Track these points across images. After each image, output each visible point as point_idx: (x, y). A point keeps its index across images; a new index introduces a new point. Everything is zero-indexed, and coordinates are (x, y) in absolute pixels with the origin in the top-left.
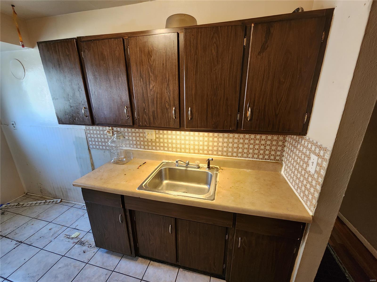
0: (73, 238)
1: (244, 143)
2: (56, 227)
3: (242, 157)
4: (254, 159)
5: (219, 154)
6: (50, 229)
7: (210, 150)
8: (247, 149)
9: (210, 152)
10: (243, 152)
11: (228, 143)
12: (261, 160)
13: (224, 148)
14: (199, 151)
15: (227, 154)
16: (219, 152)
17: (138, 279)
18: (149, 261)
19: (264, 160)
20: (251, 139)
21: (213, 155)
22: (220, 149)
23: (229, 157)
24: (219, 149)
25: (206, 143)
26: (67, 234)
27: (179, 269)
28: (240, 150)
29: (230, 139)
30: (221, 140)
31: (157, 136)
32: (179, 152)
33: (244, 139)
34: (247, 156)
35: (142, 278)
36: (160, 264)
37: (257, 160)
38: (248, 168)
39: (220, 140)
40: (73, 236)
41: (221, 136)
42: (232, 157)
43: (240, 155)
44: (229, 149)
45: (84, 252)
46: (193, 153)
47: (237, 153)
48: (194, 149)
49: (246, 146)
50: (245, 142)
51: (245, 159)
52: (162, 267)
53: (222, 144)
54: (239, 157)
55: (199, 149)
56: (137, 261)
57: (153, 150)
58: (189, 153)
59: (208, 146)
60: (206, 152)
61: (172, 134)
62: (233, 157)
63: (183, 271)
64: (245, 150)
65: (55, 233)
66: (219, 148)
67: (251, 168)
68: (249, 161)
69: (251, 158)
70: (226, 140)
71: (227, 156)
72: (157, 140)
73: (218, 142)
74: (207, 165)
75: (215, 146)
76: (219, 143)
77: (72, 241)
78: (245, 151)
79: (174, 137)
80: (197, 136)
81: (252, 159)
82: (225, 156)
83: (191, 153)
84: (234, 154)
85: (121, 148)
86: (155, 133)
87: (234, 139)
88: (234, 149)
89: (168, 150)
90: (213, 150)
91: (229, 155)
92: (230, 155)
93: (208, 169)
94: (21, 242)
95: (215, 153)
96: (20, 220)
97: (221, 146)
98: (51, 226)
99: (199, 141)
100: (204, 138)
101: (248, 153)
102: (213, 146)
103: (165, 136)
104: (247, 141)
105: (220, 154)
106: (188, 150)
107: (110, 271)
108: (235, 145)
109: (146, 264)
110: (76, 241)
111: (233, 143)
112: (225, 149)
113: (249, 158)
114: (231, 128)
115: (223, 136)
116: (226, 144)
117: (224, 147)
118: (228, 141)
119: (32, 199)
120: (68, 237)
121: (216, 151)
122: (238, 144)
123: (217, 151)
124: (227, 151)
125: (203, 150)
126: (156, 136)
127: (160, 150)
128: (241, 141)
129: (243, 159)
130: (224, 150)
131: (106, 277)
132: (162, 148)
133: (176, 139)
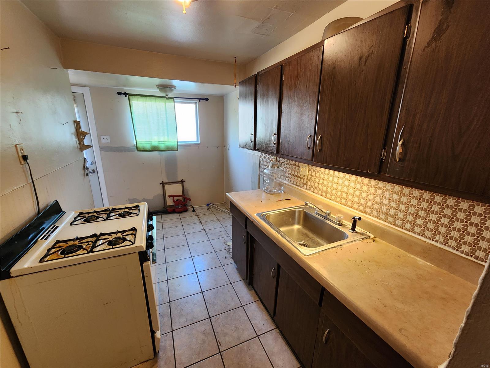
0: (227, 245)
1: (429, 211)
2: (224, 232)
3: (422, 236)
4: (446, 248)
5: (381, 216)
6: (220, 231)
7: (368, 207)
8: (434, 222)
9: (368, 210)
10: (426, 227)
11: (398, 202)
12: (463, 255)
13: (391, 210)
14: (352, 204)
15: (393, 221)
16: (381, 214)
17: (241, 303)
18: (258, 299)
19: (472, 259)
20: (447, 206)
21: (371, 215)
22: (384, 209)
23: (397, 227)
24: (382, 209)
25: (364, 195)
26: (226, 240)
27: (276, 328)
28: (420, 222)
29: (403, 197)
30: (387, 194)
31: (310, 172)
32: (329, 199)
33: (431, 202)
34: (432, 237)
35: (244, 306)
36: (264, 309)
37: (455, 252)
38: (424, 258)
39: (385, 195)
40: (227, 243)
41: (389, 188)
42: (402, 228)
43: (418, 230)
44: (399, 213)
45: (226, 258)
46: (344, 205)
47: (413, 224)
48: (347, 199)
49: (434, 217)
50: (432, 209)
51: (427, 240)
52: (264, 313)
53: (389, 202)
54: (415, 233)
55: (353, 201)
56: (250, 291)
57: (304, 188)
58: (340, 203)
59: (366, 199)
60: (361, 208)
61: (324, 174)
62: (404, 229)
63: (278, 333)
64: (429, 223)
65: (221, 235)
66: (383, 207)
67: (432, 261)
68: (431, 246)
69: (441, 243)
70: (395, 197)
71: (394, 225)
72: (309, 178)
73: (383, 197)
74: (351, 224)
75: (376, 203)
76: (384, 200)
77: (225, 246)
78: (431, 225)
79: (326, 177)
80: (354, 181)
81: (442, 246)
82: (390, 224)
83: (342, 204)
84: (406, 224)
85: (278, 179)
86: (309, 168)
87: (411, 198)
88: (408, 216)
89: (317, 193)
90: (373, 208)
91: (397, 223)
92: (399, 223)
93: (352, 231)
94: (204, 230)
95: (375, 213)
96: (212, 217)
97: (386, 205)
98: (222, 229)
99: (355, 189)
100: (363, 187)
101: (436, 232)
102: (373, 202)
103: (318, 175)
104: (436, 208)
105: (383, 217)
106: (339, 199)
107: (229, 282)
108: (412, 210)
109: (254, 299)
110: (227, 248)
111: (408, 204)
112: (392, 212)
113: (437, 241)
114: (369, 170)
115: (391, 188)
116: (394, 203)
117: (391, 208)
118: (399, 199)
119: (225, 208)
120: (225, 242)
121: (377, 210)
122: (416, 208)
123: (379, 211)
124: (395, 217)
125: (359, 204)
126: (308, 173)
127: (310, 190)
128: (425, 205)
129: (423, 239)
130: (390, 212)
131: (225, 283)
132: (312, 189)
133: (328, 180)
